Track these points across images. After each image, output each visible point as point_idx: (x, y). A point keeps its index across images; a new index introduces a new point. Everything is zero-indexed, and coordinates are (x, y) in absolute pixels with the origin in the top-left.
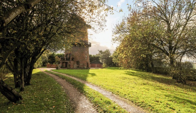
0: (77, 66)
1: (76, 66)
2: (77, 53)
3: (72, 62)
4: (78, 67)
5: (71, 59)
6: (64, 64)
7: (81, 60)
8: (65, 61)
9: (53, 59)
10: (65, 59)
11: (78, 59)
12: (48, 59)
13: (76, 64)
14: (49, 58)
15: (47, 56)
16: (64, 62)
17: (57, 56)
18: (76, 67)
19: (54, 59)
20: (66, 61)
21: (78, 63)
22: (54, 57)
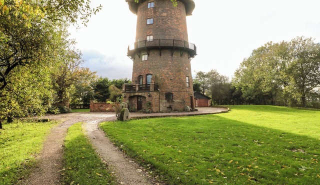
0: (168, 105)
1: (164, 104)
2: (165, 71)
3: (155, 95)
4: (170, 107)
5: (152, 88)
6: (135, 101)
7: (177, 89)
8: (137, 94)
9: (105, 92)
10: (137, 89)
11: (170, 87)
12: (95, 92)
13: (165, 101)
14: (96, 90)
15: (92, 86)
16: (134, 96)
17: (113, 85)
18: (166, 109)
19: (107, 92)
20: (140, 94)
21: (169, 96)
22: (108, 87)
